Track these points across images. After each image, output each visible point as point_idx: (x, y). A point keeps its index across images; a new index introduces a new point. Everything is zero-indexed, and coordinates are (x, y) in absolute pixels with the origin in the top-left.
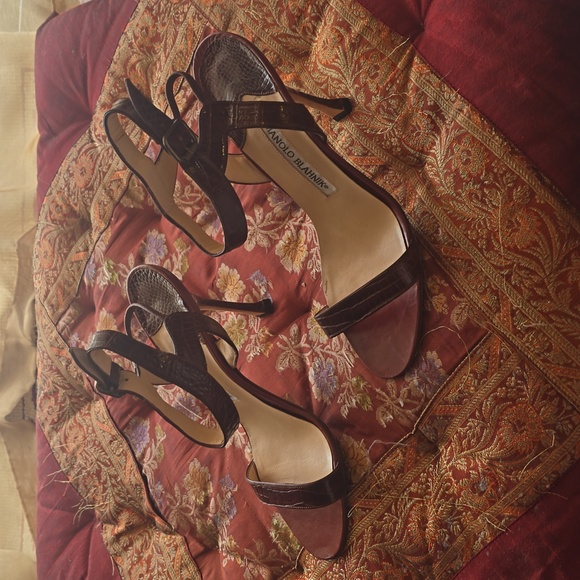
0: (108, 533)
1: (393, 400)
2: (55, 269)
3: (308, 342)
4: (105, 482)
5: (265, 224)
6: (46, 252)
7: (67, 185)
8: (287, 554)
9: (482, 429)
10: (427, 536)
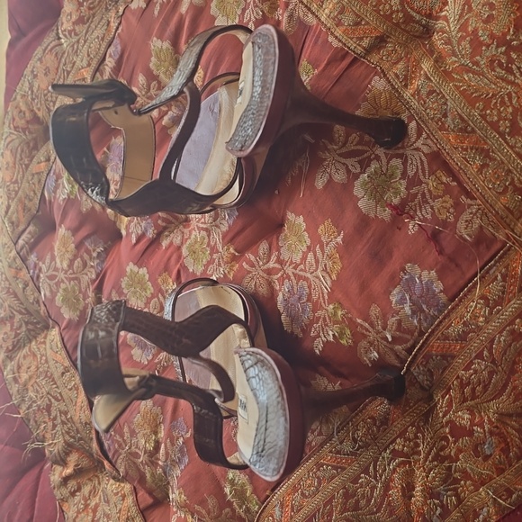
0: (57, 474)
1: (378, 332)
2: (16, 182)
3: (279, 261)
4: (55, 419)
6: (8, 163)
7: (31, 88)
8: (243, 515)
10: (413, 507)
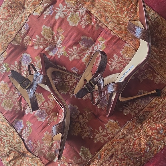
4: (4, 142)
5: (78, 51)
8: (85, 160)
9: (162, 114)
10: (142, 149)
